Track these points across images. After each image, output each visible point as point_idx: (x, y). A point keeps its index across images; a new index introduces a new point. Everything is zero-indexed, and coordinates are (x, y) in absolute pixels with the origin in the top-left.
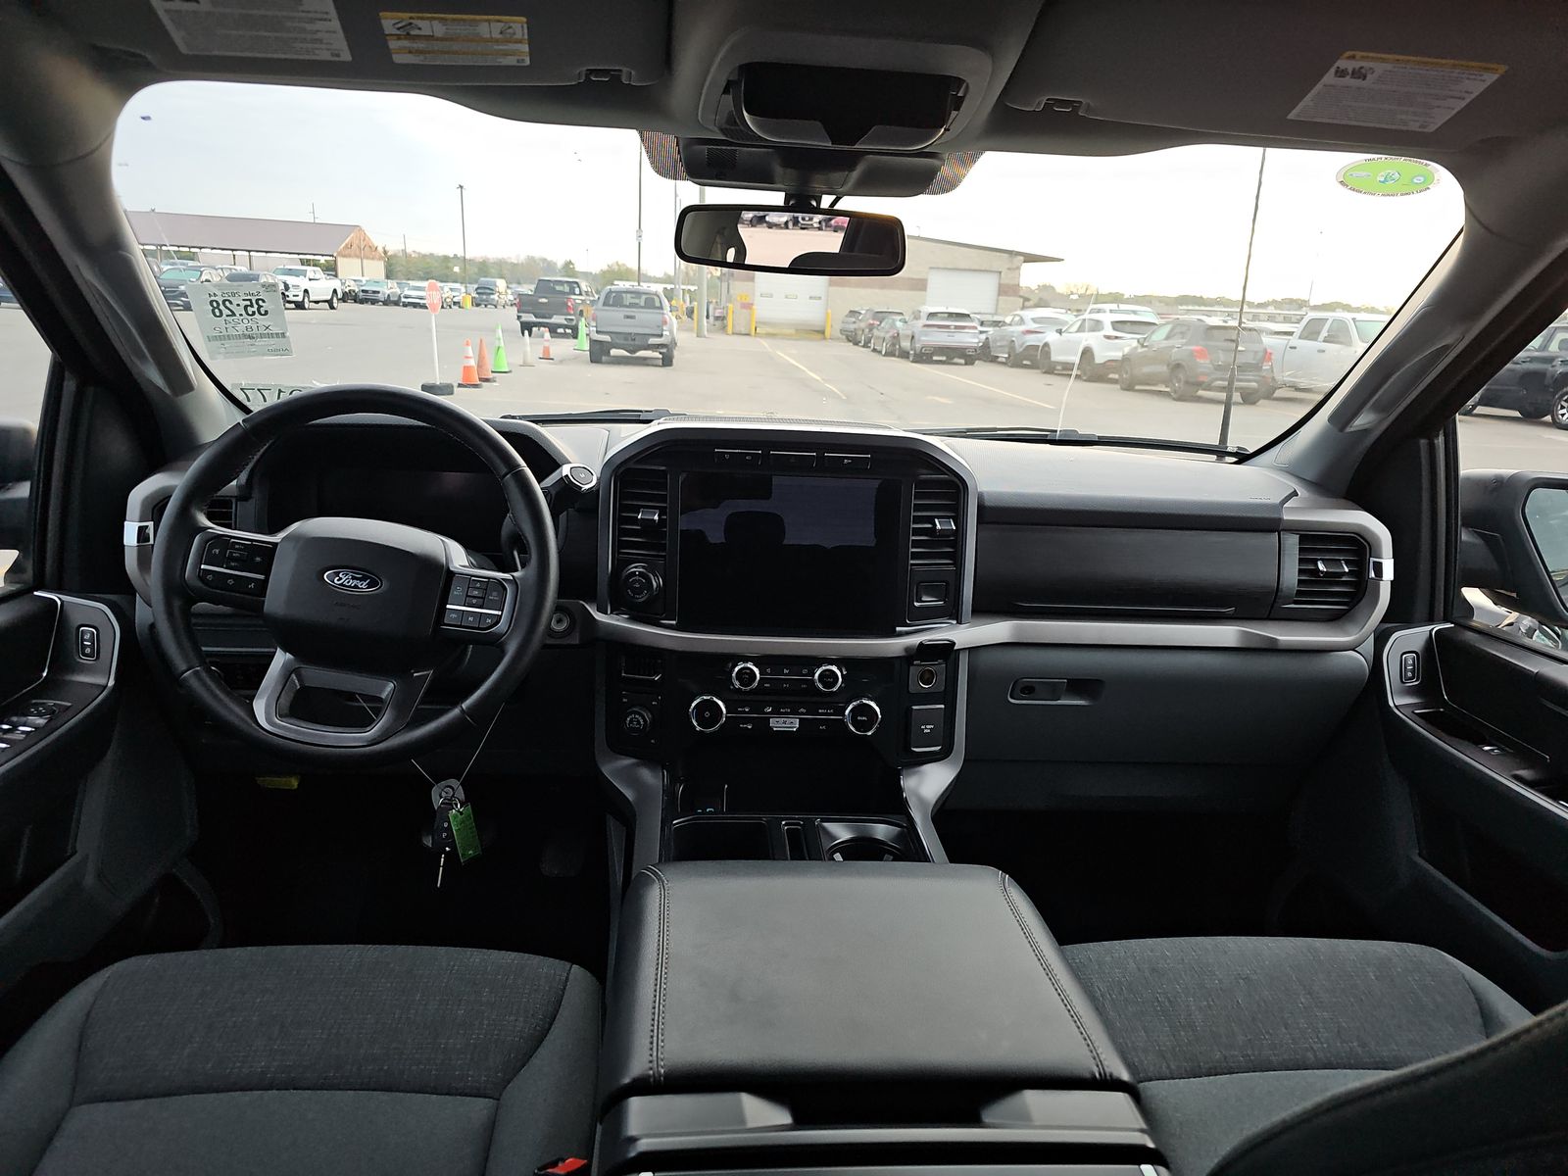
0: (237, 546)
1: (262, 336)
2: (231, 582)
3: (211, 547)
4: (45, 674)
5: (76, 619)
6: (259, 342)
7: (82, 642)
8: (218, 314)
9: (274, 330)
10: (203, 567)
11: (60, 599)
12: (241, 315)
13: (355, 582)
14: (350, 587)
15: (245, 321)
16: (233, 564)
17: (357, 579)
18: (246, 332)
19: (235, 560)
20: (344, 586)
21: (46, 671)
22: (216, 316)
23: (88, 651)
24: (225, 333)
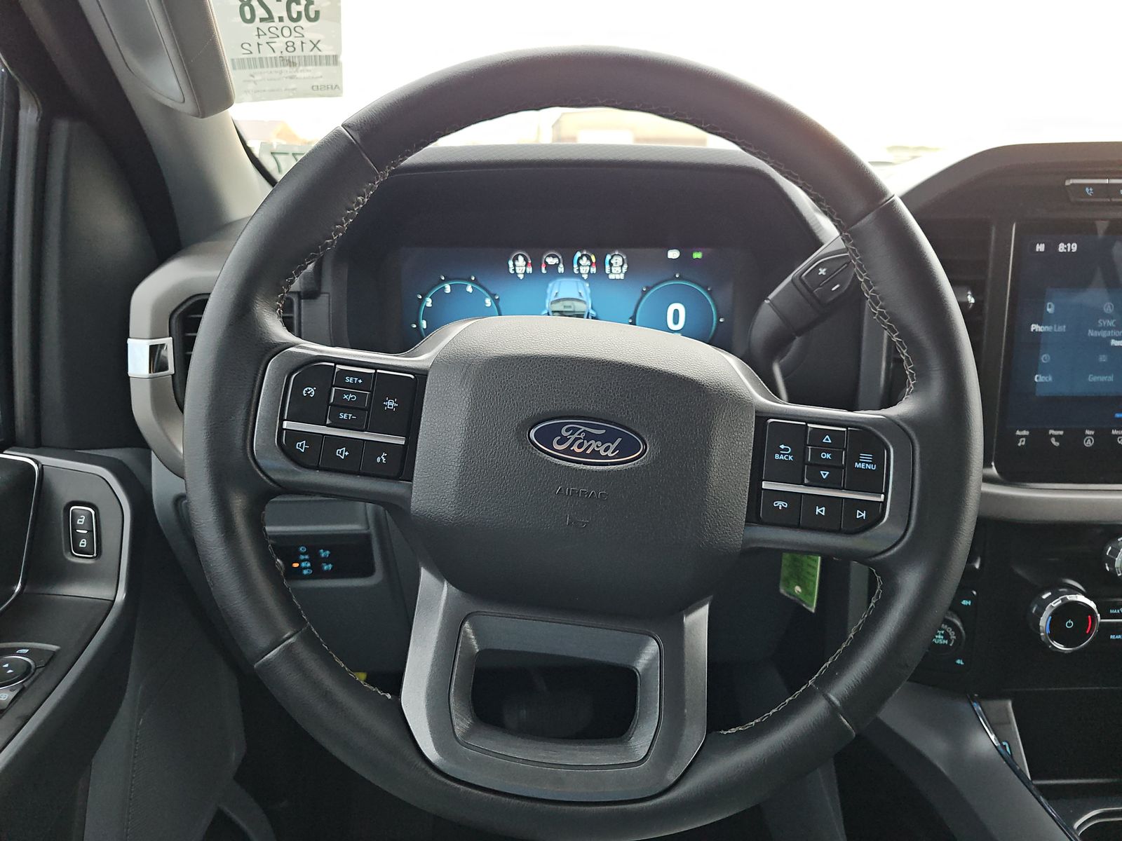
0: (349, 380)
1: (307, 61)
2: (342, 453)
3: (299, 386)
4: (18, 588)
5: (65, 492)
6: (303, 73)
7: (74, 530)
8: (248, 16)
9: (326, 50)
10: (286, 425)
11: (37, 462)
12: (281, 19)
13: (594, 444)
14: (583, 455)
15: (286, 32)
16: (343, 416)
17: (596, 438)
18: (285, 54)
19: (347, 407)
20: (574, 453)
21: (19, 584)
22: (245, 20)
23: (83, 543)
24: (256, 55)
